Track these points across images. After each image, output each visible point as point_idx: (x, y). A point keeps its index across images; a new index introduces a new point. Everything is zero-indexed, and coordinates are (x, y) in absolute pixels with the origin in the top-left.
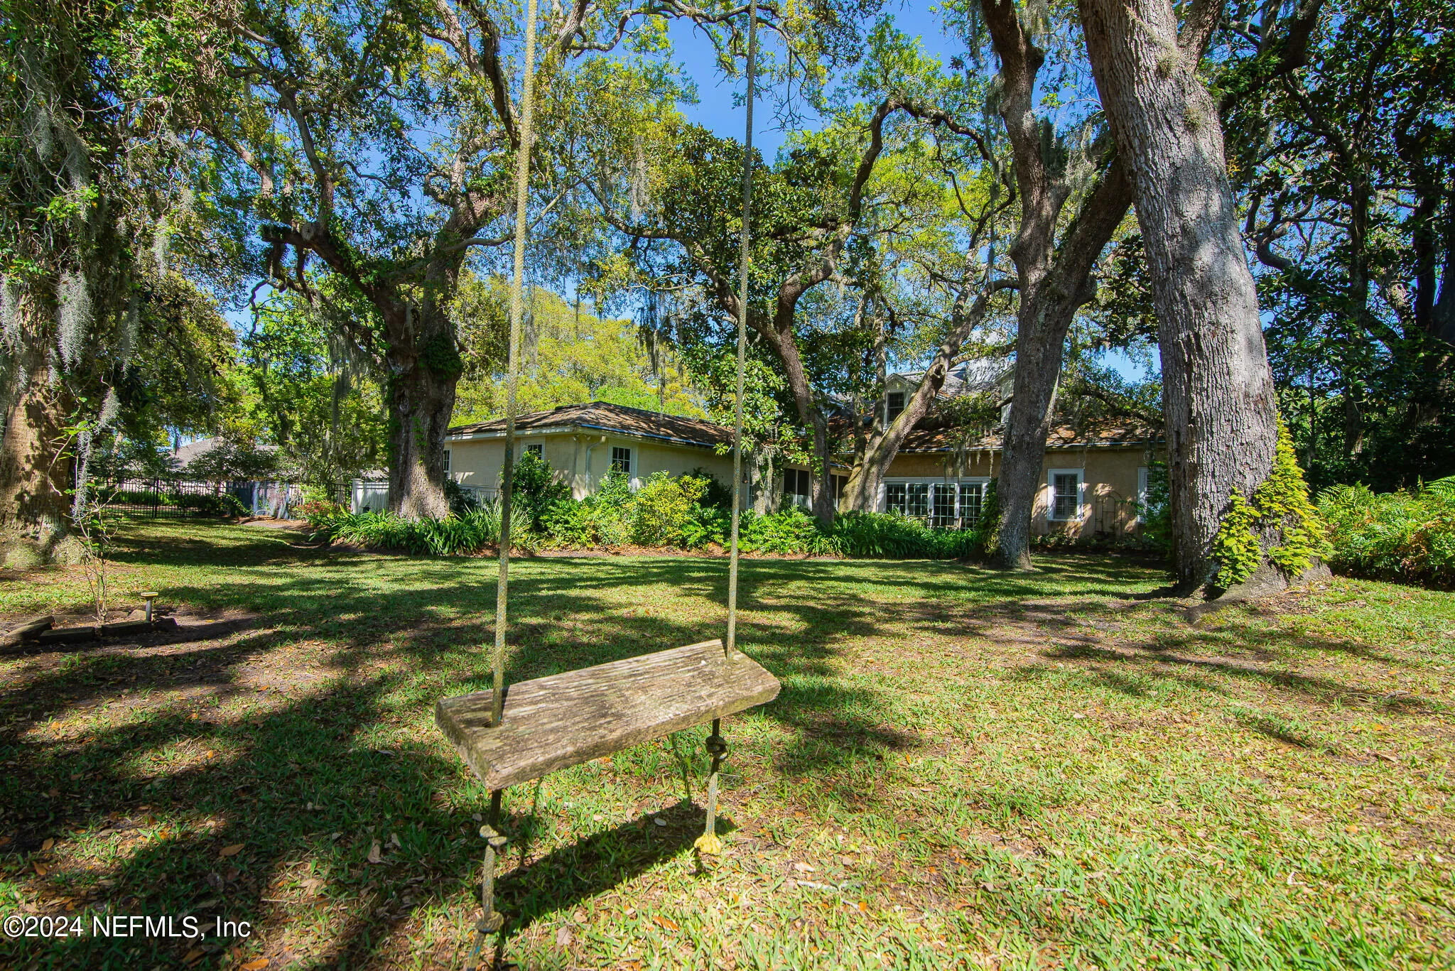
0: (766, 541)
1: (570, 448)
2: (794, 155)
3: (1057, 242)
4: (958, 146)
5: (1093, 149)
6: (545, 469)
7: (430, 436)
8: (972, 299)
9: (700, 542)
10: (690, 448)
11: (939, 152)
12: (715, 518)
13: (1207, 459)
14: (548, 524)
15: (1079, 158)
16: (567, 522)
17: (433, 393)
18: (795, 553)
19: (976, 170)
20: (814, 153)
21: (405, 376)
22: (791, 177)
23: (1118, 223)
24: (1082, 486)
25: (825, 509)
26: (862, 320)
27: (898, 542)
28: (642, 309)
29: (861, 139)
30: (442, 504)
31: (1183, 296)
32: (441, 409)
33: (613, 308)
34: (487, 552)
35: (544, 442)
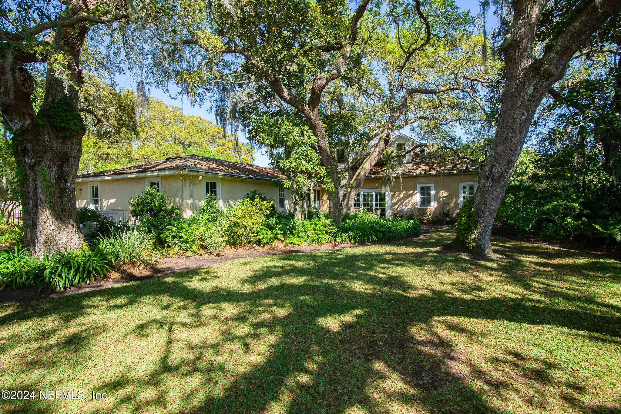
0: (308, 237)
1: (179, 184)
6: (162, 199)
7: (58, 182)
9: (270, 240)
10: (251, 180)
12: (276, 224)
14: (168, 239)
16: (181, 237)
18: (327, 243)
21: (25, 132)
24: (433, 192)
25: (337, 214)
28: (216, 101)
30: (75, 237)
33: (198, 100)
34: (115, 275)
35: (160, 180)
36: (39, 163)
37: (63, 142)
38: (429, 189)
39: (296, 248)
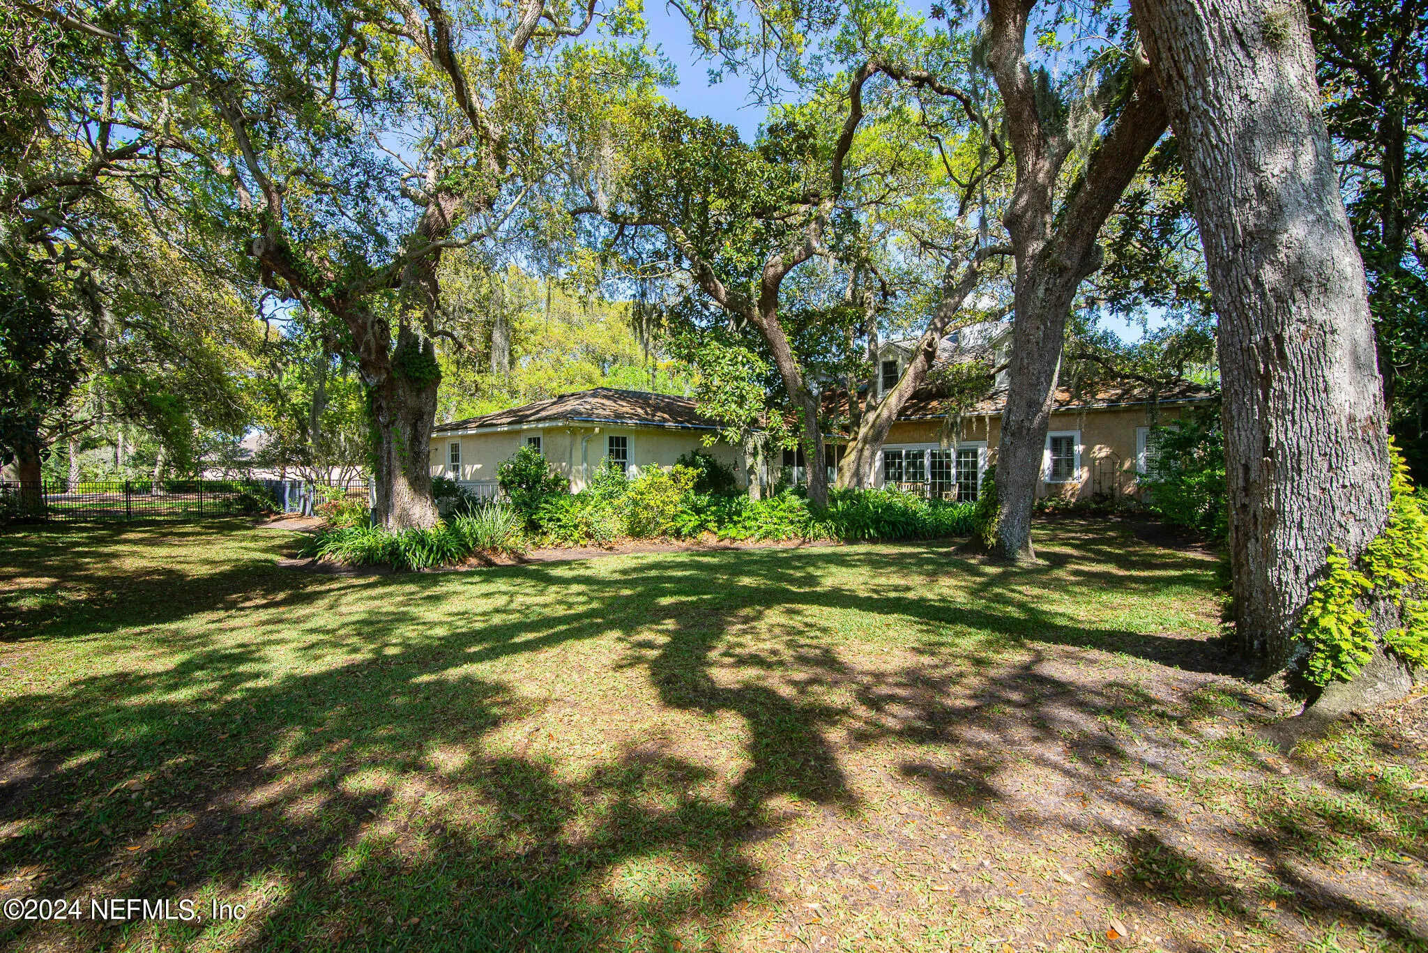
0: (760, 527)
1: (566, 440)
2: (772, 130)
3: (1056, 210)
4: (944, 110)
5: (1098, 97)
6: (542, 463)
7: (412, 445)
8: (963, 267)
9: (694, 531)
10: (686, 431)
11: (924, 117)
12: (709, 506)
13: (1292, 505)
14: (541, 523)
15: (1082, 108)
16: (559, 520)
17: (411, 401)
18: (789, 539)
19: (964, 134)
20: (792, 126)
21: (380, 387)
22: (768, 154)
23: (1129, 181)
24: (1079, 448)
25: (819, 492)
26: (853, 292)
27: (893, 525)
28: (634, 296)
29: (841, 109)
30: (430, 513)
31: (1258, 283)
32: (421, 417)
33: (607, 295)
34: (473, 561)
35: (540, 435)
36: (393, 423)
37: (418, 396)
38: (1070, 442)
39: (737, 544)
